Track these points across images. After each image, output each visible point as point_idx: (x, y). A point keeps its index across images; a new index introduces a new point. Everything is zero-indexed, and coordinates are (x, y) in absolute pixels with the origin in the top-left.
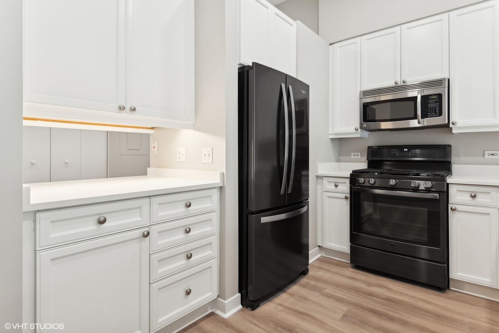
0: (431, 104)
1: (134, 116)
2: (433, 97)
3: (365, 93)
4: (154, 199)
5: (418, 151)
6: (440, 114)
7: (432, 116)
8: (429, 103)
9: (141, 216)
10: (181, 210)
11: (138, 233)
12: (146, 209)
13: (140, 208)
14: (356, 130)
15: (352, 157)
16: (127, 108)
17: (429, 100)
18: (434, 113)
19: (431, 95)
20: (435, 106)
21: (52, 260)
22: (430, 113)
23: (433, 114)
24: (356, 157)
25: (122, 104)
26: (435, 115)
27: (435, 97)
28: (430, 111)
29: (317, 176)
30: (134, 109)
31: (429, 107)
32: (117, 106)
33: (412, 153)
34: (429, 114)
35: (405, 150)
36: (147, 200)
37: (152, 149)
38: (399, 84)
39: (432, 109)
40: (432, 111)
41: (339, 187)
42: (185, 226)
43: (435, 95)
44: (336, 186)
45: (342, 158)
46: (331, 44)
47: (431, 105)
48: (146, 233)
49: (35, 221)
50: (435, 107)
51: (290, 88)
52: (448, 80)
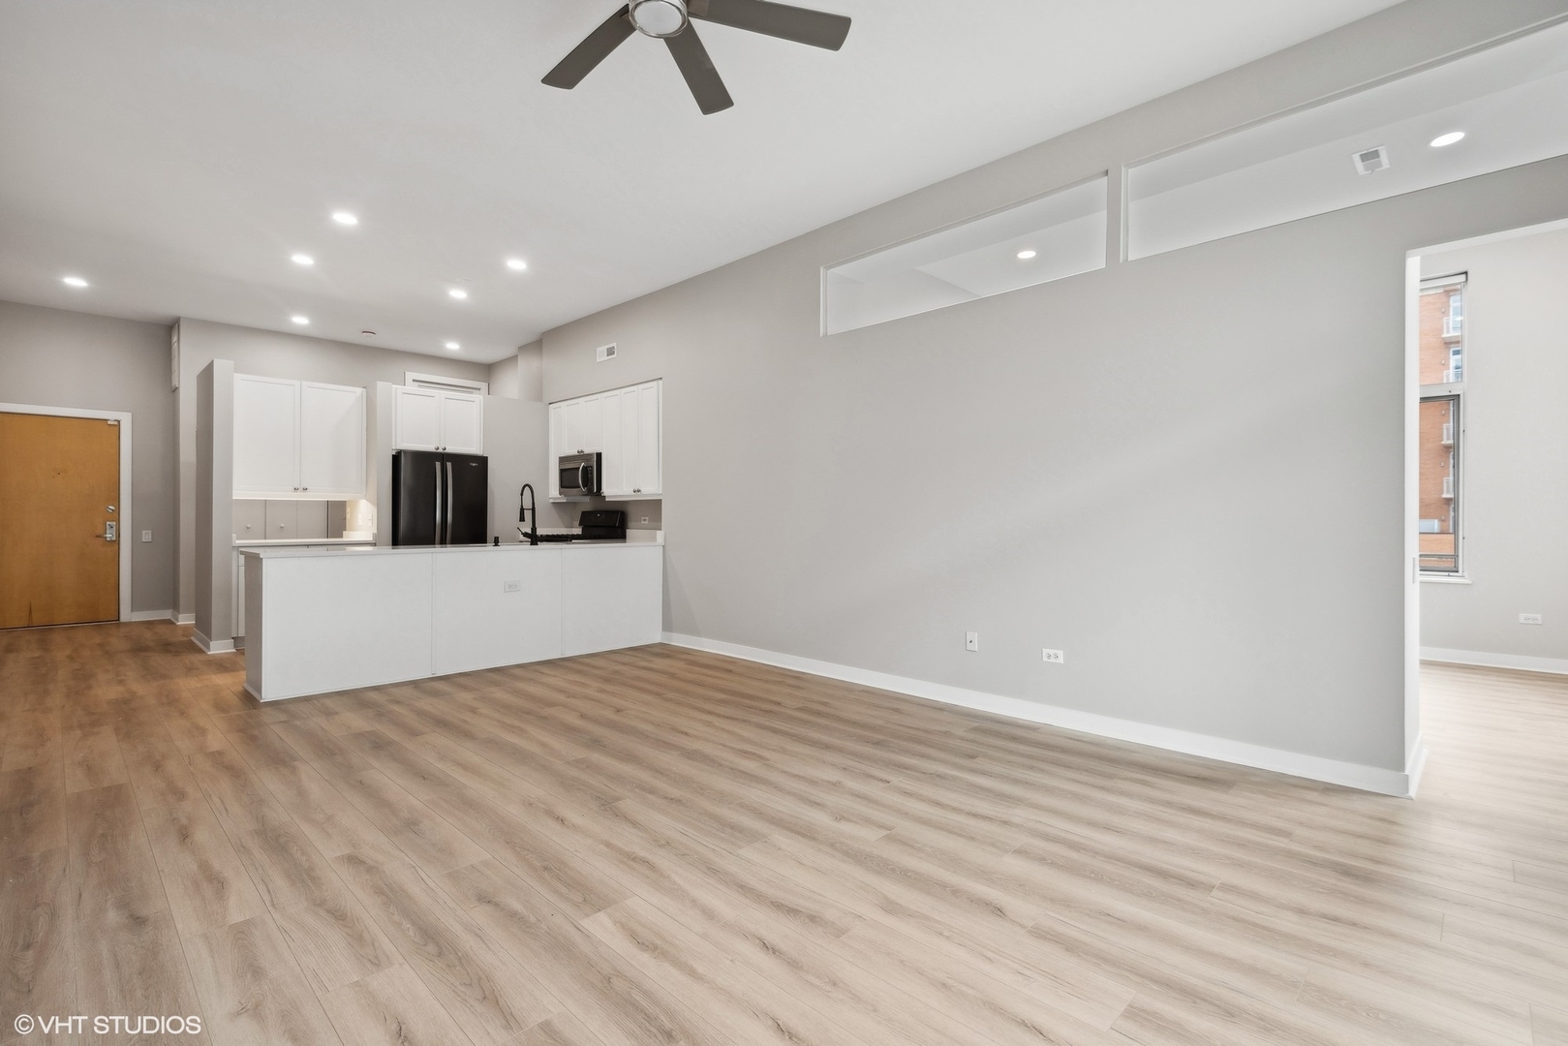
1: (307, 493)
3: (561, 460)
6: (592, 485)
14: (560, 495)
16: (301, 489)
19: (588, 467)
25: (297, 486)
30: (307, 489)
32: (293, 488)
37: (347, 515)
43: (591, 466)
46: (549, 404)
47: (588, 476)
51: (449, 465)
52: (599, 455)
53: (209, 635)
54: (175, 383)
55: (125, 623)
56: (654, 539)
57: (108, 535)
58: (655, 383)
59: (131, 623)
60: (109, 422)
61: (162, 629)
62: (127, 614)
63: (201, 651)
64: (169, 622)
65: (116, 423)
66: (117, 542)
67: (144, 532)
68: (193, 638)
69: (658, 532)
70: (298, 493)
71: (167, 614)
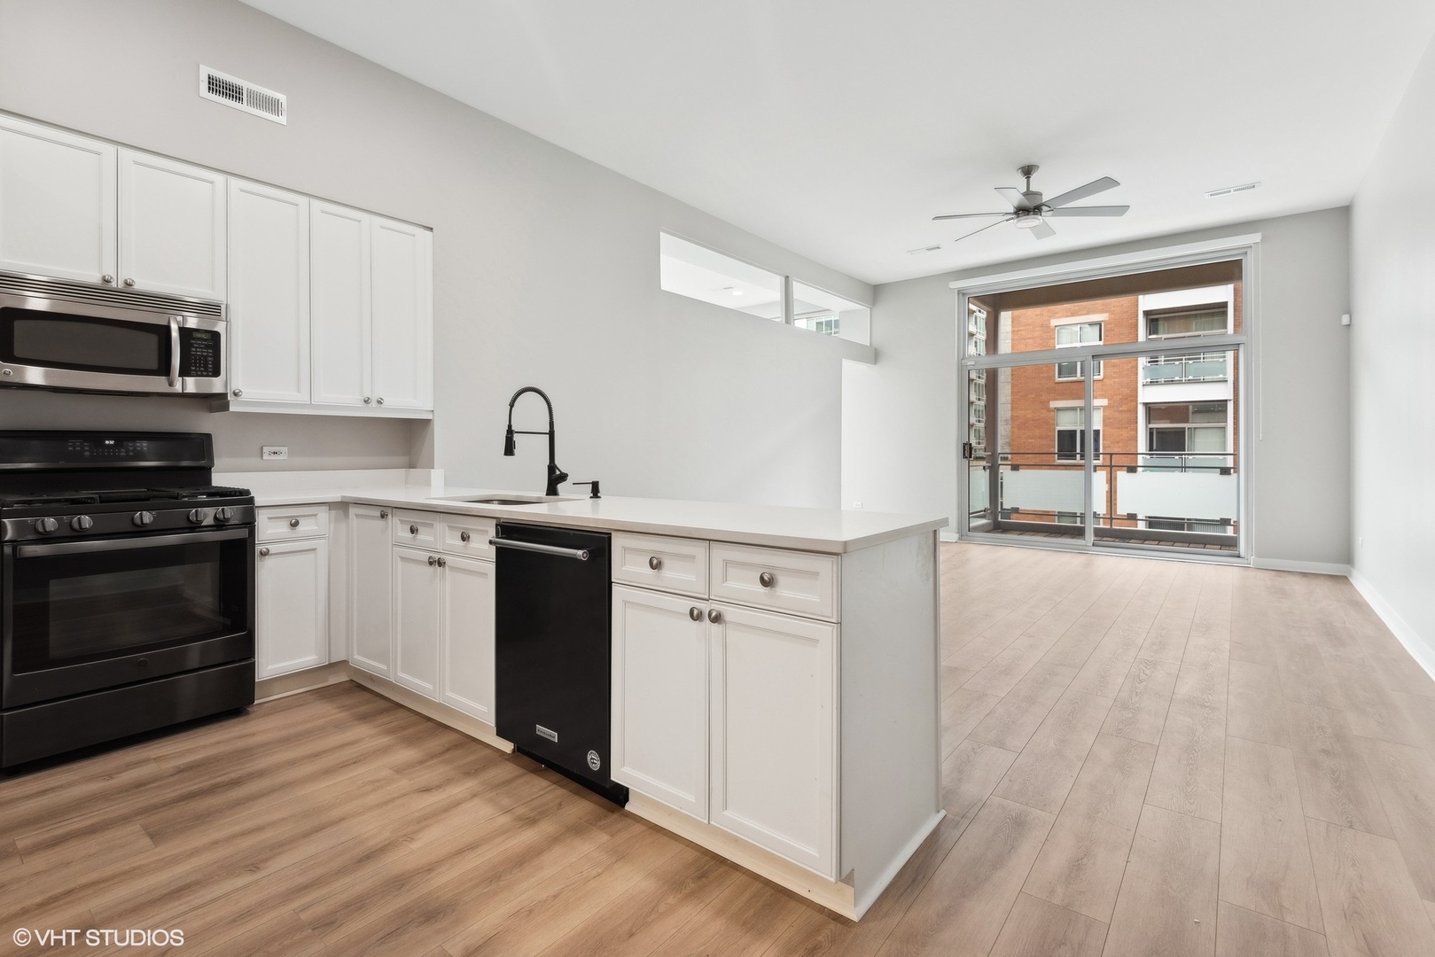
0: (196, 348)
2: (199, 335)
5: (144, 445)
6: (216, 373)
7: (199, 373)
8: (192, 345)
17: (194, 339)
18: (202, 369)
19: (198, 331)
20: (205, 354)
22: (196, 367)
23: (202, 371)
26: (205, 373)
27: (203, 336)
28: (195, 363)
31: (193, 355)
33: (128, 451)
34: (194, 368)
35: (107, 442)
38: (114, 285)
39: (200, 360)
40: (200, 364)
43: (206, 331)
47: (197, 351)
50: (206, 357)
69: (433, 472)
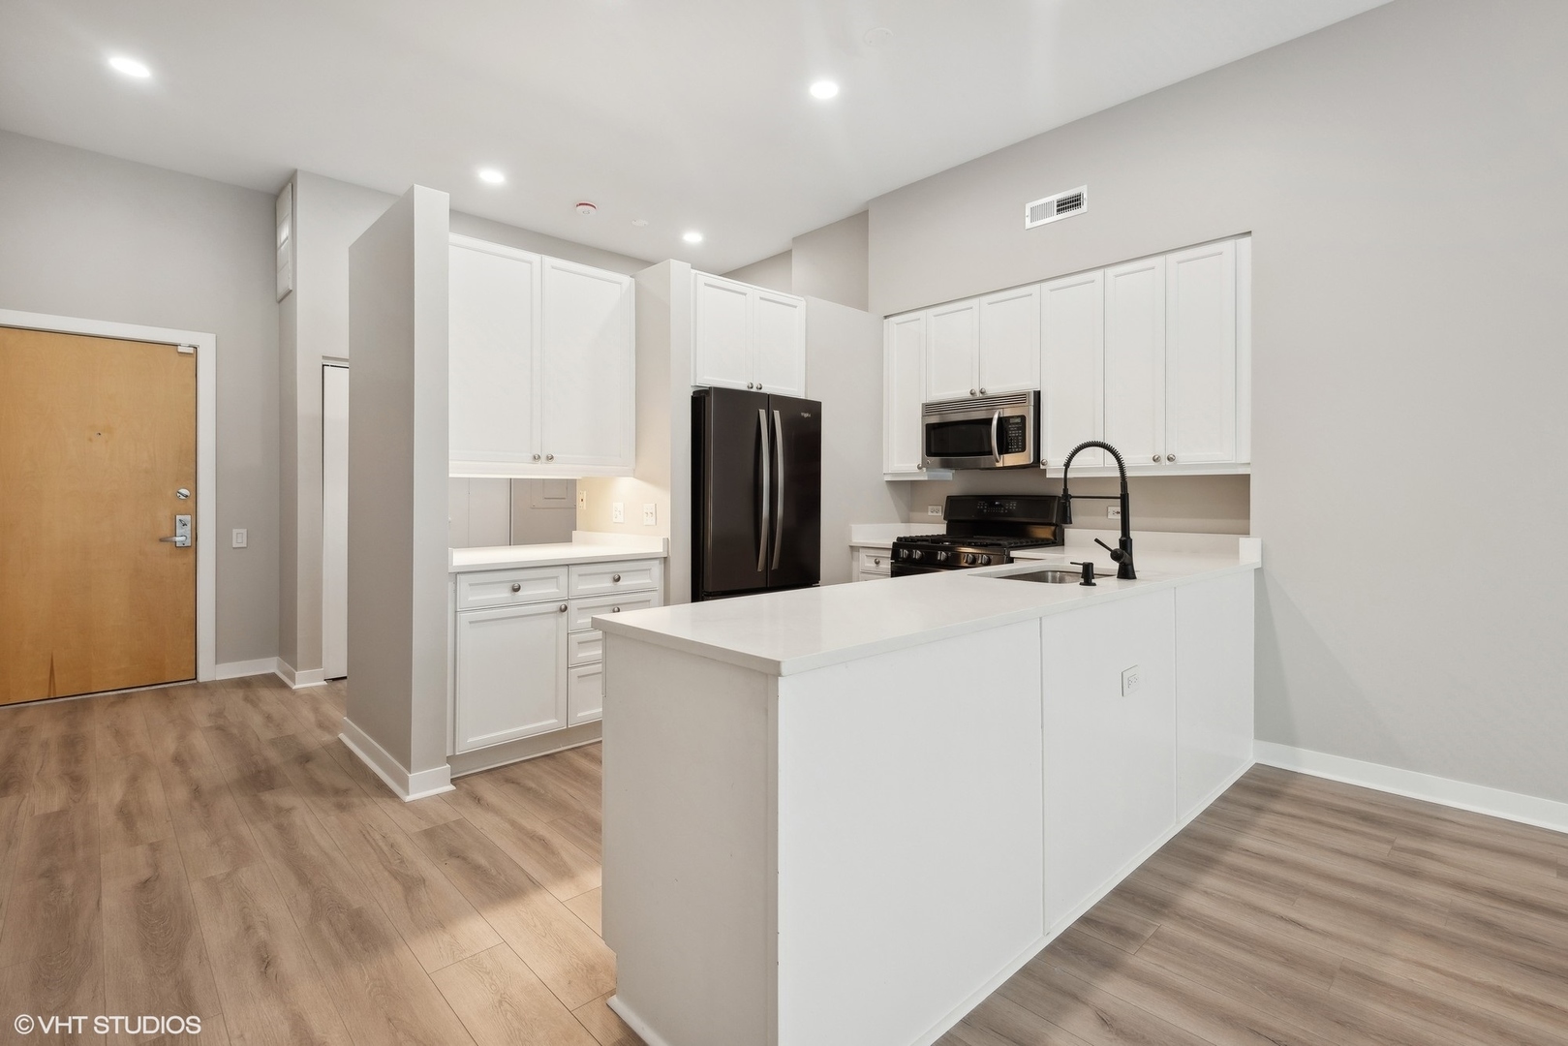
0: (1012, 430)
1: (551, 465)
2: (1013, 421)
3: (929, 408)
4: (573, 569)
5: (1013, 506)
6: (1023, 449)
7: (1012, 450)
8: (1007, 430)
9: (558, 588)
10: (607, 584)
11: (555, 606)
12: (563, 580)
13: (556, 577)
14: (919, 468)
15: (930, 514)
16: (543, 458)
17: (1008, 426)
18: (1014, 447)
19: (1012, 417)
20: (1017, 434)
21: (470, 622)
22: (1009, 445)
24: (935, 514)
25: (537, 452)
26: (1015, 450)
27: (1015, 421)
28: (1009, 443)
29: (851, 547)
30: (552, 458)
31: (1008, 437)
32: (531, 455)
33: (1005, 509)
34: (1008, 447)
35: (996, 503)
36: (565, 569)
37: (579, 504)
39: (1013, 440)
40: (1012, 443)
41: (881, 566)
42: (613, 605)
43: (1018, 417)
44: (877, 563)
45: (916, 515)
46: (886, 317)
47: (1013, 433)
48: (563, 607)
49: (456, 583)
50: (1018, 436)
51: (777, 413)
52: (1037, 395)
53: (406, 761)
54: (284, 284)
55: (205, 686)
56: (1234, 552)
57: (177, 539)
58: (1229, 245)
59: (215, 683)
60: (180, 349)
61: (268, 696)
62: (209, 670)
63: (391, 795)
64: (273, 681)
65: (191, 350)
66: (192, 549)
67: (235, 531)
68: (342, 736)
69: (1243, 540)
70: (538, 465)
71: (270, 666)
